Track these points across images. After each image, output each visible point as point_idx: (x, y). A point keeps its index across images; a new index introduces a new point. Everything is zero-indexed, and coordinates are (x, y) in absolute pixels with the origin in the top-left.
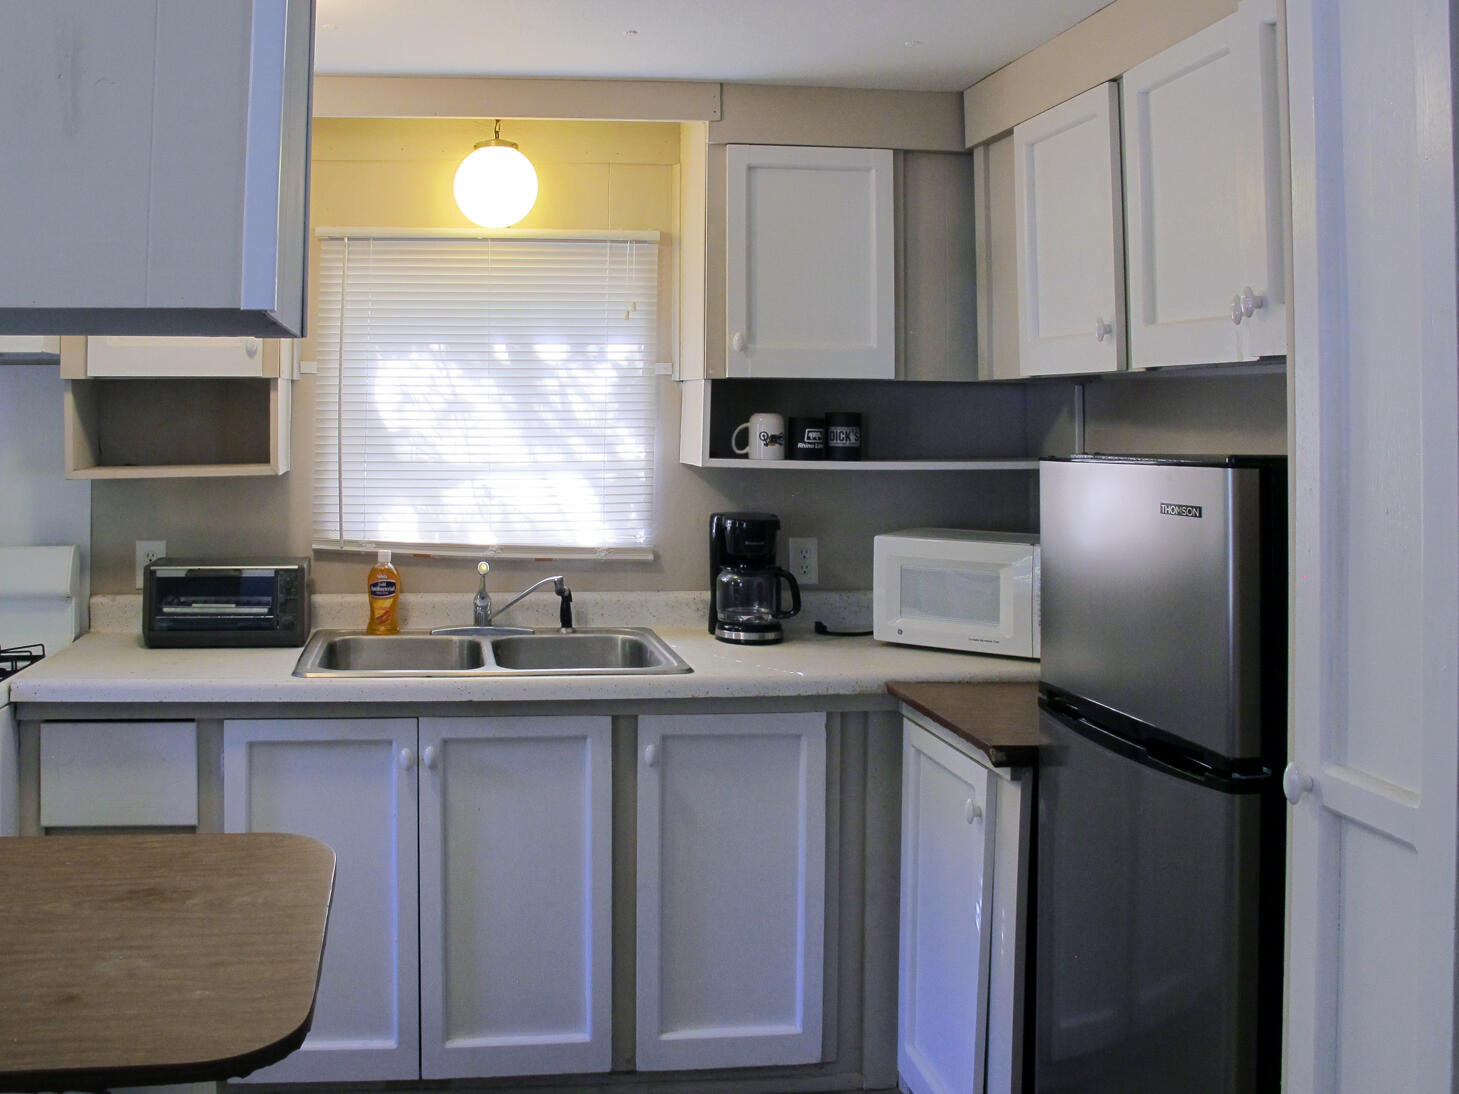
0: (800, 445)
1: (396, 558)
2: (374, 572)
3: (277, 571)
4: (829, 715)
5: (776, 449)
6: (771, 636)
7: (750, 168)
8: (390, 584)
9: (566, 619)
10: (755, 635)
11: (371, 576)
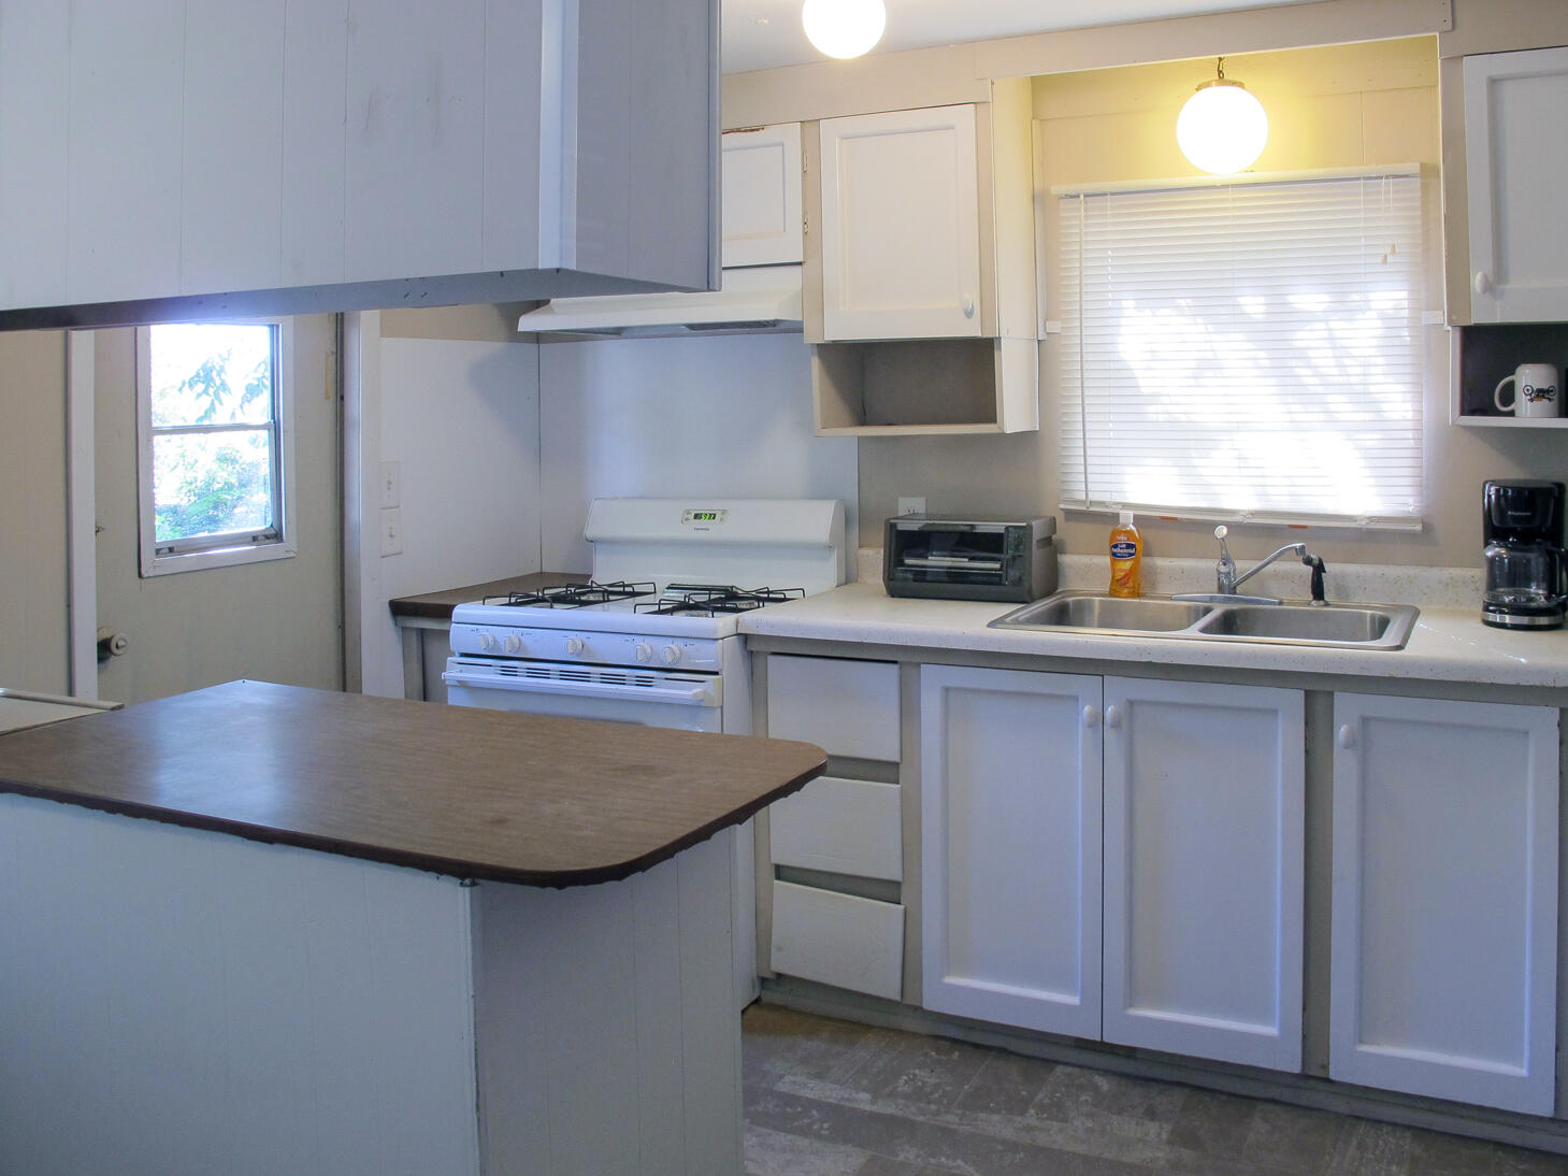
1: (1138, 520)
2: (1115, 533)
6: (1544, 621)
8: (1129, 546)
9: (1318, 592)
10: (1525, 620)
11: (1112, 539)
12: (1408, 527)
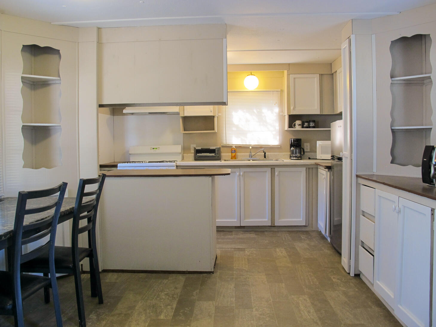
0: (304, 126)
1: (235, 147)
3: (216, 148)
4: (306, 168)
5: (300, 126)
6: (300, 158)
7: (294, 78)
8: (235, 151)
9: (265, 157)
10: (297, 158)
11: (231, 150)
12: (278, 146)
